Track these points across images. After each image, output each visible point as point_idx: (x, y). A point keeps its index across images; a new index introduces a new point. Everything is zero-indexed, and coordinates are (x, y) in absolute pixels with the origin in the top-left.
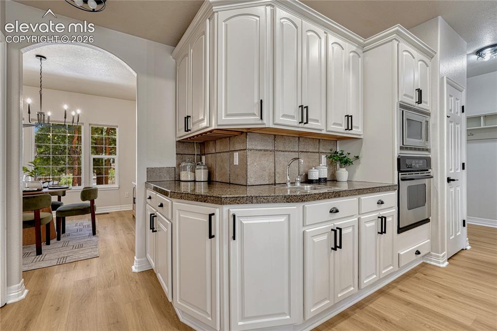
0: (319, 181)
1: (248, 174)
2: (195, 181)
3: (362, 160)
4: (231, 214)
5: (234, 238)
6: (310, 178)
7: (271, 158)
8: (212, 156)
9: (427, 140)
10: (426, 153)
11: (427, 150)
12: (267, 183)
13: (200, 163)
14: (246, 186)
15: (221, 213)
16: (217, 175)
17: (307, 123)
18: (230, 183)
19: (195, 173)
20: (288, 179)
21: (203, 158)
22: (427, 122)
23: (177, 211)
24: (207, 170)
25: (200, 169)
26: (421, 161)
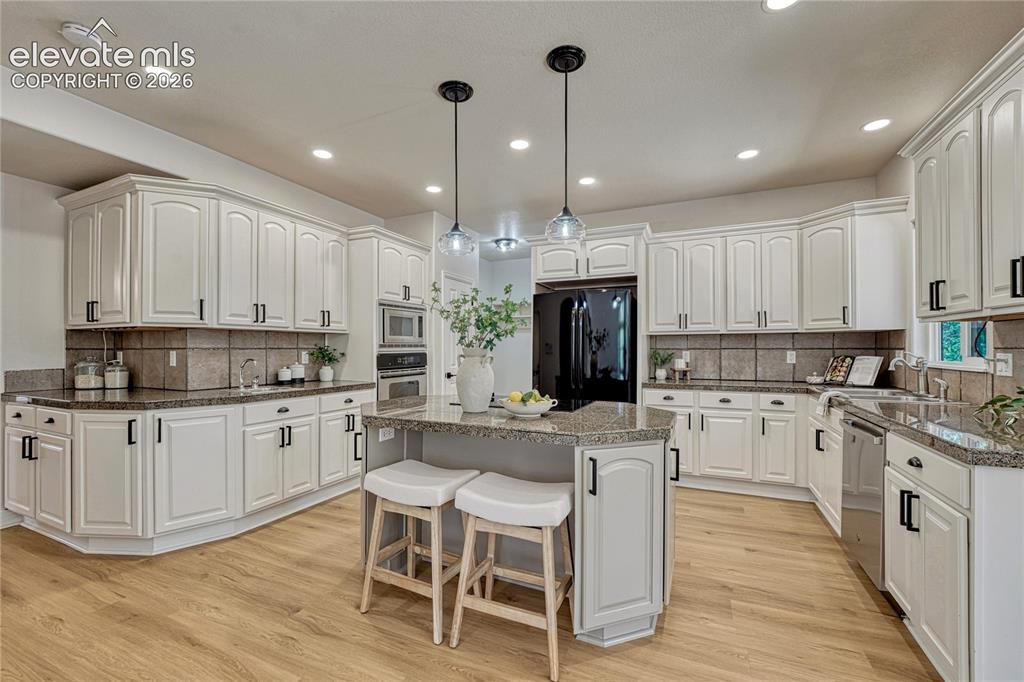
0: (293, 382)
1: (189, 378)
2: (104, 389)
3: (348, 357)
4: (157, 418)
5: (160, 441)
6: (280, 379)
7: (225, 358)
8: (135, 353)
9: (421, 335)
10: (422, 349)
11: (423, 346)
12: (218, 386)
13: (113, 361)
14: (186, 391)
15: (145, 419)
16: (144, 378)
17: (264, 321)
18: (164, 389)
19: (103, 376)
20: (242, 381)
21: (120, 354)
22: (420, 319)
23: (82, 424)
24: (127, 373)
25: (114, 371)
26: (412, 358)
